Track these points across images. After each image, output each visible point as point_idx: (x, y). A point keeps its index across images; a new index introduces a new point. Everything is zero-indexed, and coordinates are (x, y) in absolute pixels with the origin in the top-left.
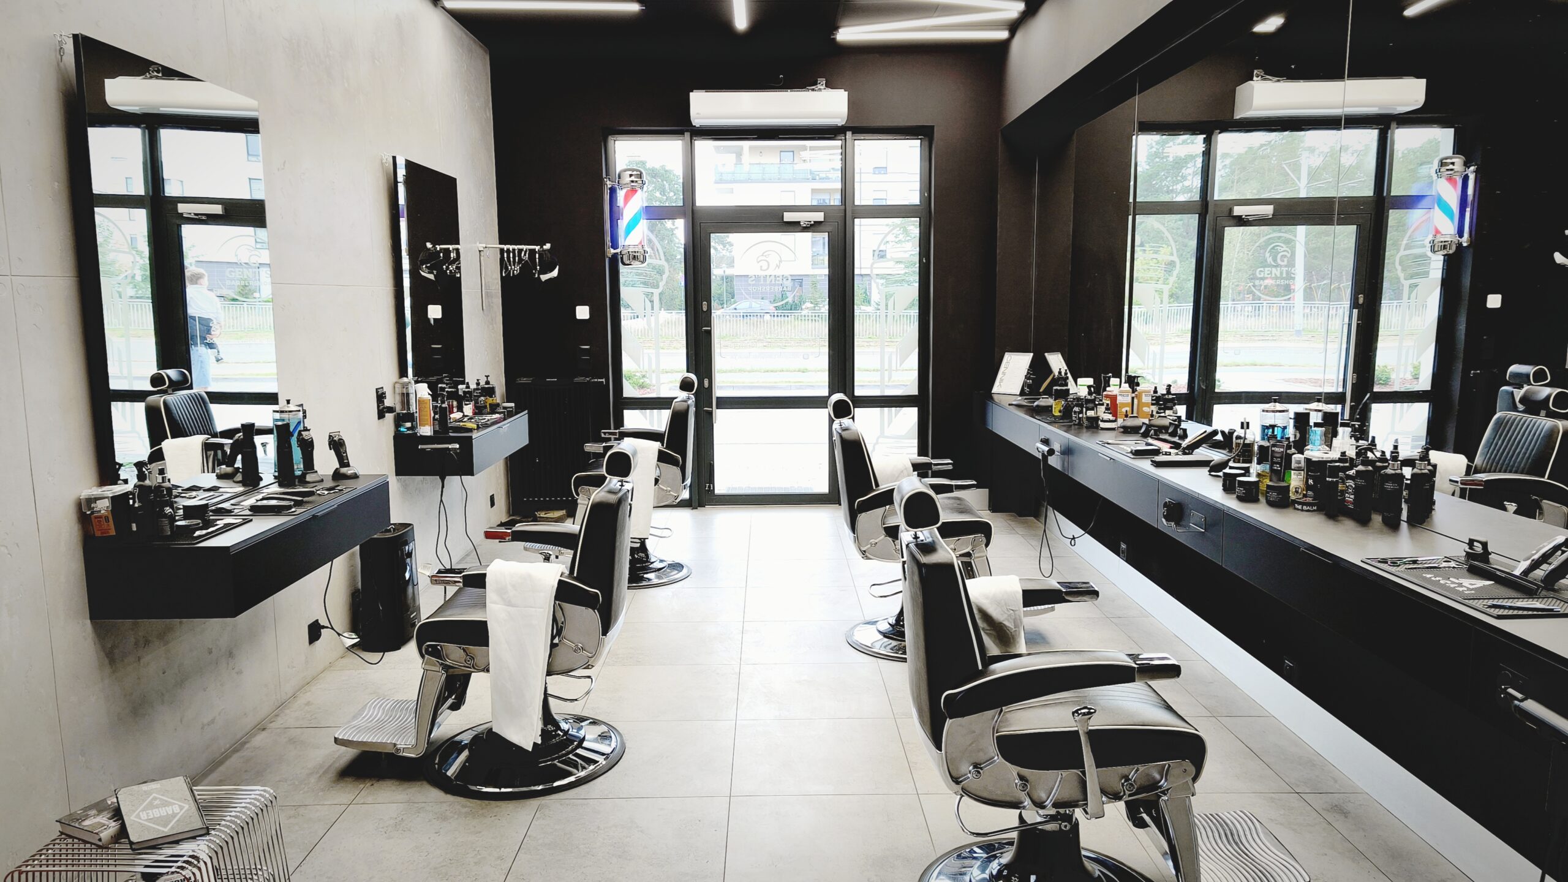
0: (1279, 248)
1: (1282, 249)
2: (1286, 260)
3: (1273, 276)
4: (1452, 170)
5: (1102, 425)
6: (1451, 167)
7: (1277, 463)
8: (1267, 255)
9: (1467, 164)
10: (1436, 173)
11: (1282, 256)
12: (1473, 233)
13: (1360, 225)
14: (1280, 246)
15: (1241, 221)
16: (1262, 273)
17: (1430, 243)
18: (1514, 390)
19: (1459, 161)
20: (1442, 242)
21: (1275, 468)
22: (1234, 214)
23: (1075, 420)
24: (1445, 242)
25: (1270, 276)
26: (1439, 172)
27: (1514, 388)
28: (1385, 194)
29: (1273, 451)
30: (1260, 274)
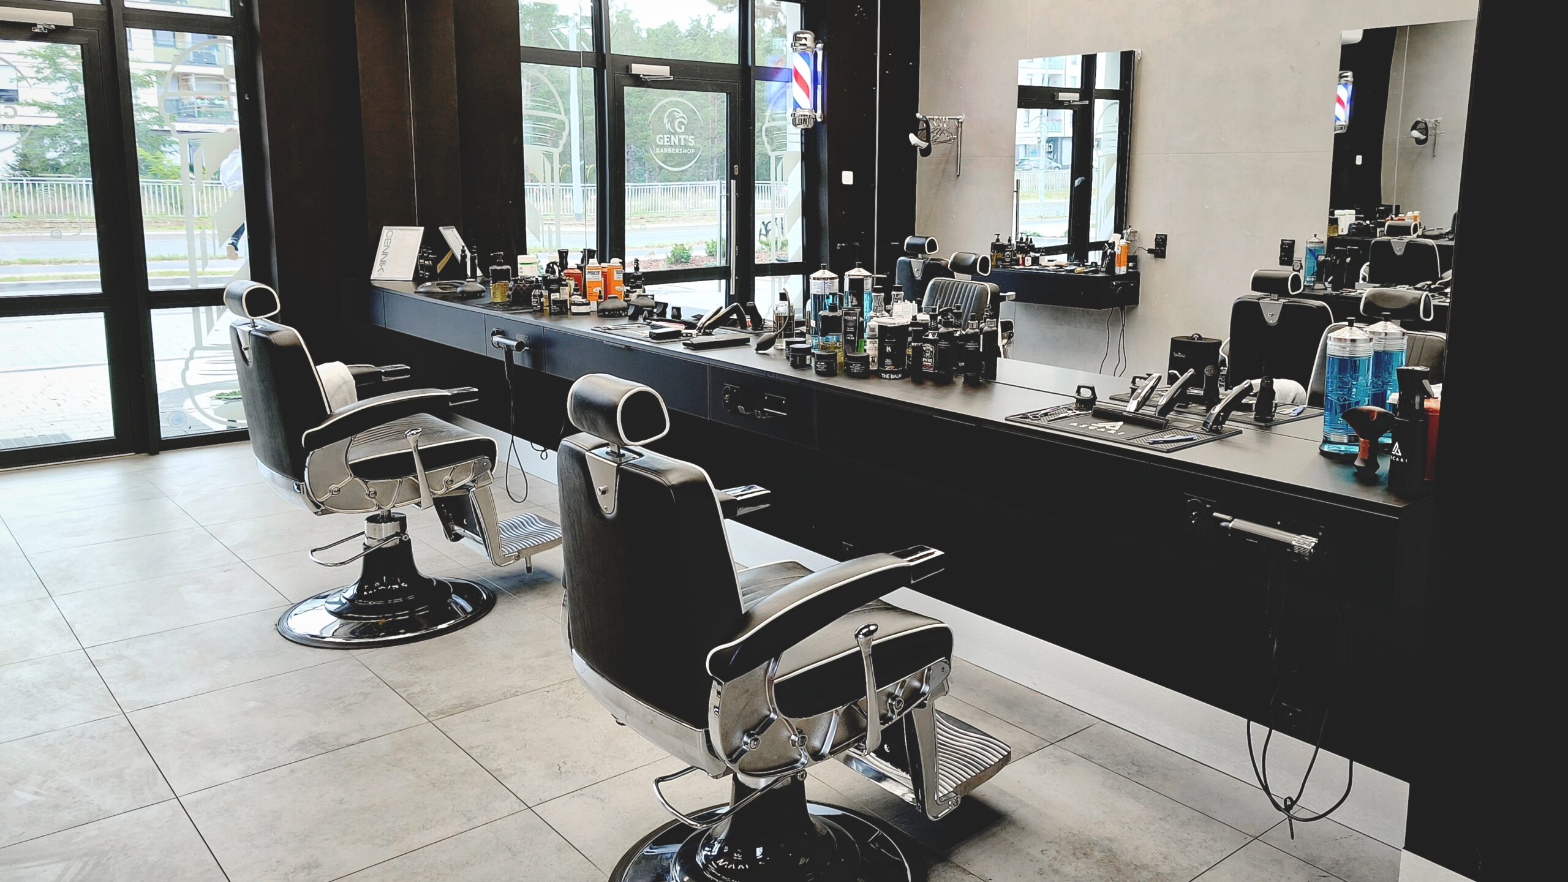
0: (676, 113)
1: (679, 115)
2: (683, 127)
3: (672, 144)
4: (805, 45)
5: (574, 309)
6: (803, 42)
7: (850, 333)
8: (666, 121)
9: (816, 40)
10: (792, 46)
11: (680, 122)
12: (825, 109)
13: (729, 93)
14: (678, 113)
15: (638, 81)
16: (662, 141)
17: (792, 116)
18: (911, 260)
19: (809, 36)
20: (802, 115)
21: (849, 338)
22: (633, 73)
23: (536, 306)
24: (804, 115)
25: (669, 144)
26: (795, 46)
27: (911, 258)
28: (750, 64)
29: (846, 321)
30: (660, 141)
